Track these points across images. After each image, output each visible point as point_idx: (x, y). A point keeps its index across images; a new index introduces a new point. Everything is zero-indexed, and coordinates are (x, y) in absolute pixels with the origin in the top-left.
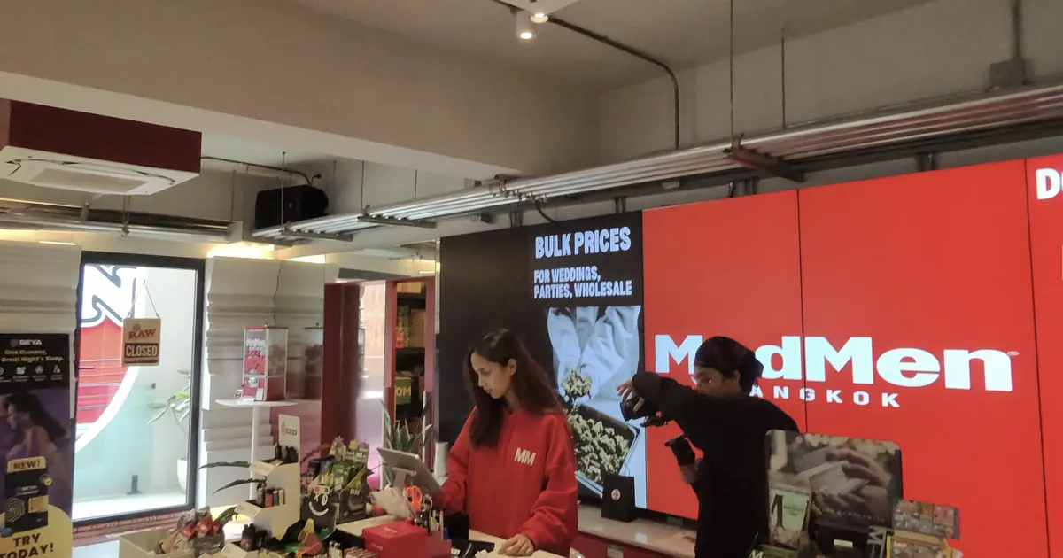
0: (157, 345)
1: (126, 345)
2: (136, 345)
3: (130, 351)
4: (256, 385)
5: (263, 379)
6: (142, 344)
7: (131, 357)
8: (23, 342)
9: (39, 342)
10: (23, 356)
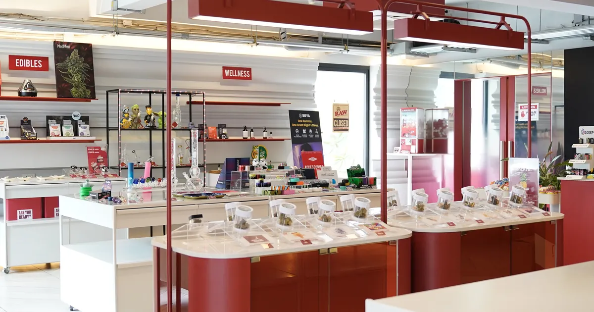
0: (348, 119)
1: (334, 119)
2: (338, 119)
3: (336, 123)
4: (410, 144)
5: (415, 140)
6: (341, 119)
7: (336, 127)
8: (304, 116)
9: (308, 116)
10: (305, 123)
